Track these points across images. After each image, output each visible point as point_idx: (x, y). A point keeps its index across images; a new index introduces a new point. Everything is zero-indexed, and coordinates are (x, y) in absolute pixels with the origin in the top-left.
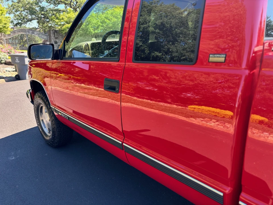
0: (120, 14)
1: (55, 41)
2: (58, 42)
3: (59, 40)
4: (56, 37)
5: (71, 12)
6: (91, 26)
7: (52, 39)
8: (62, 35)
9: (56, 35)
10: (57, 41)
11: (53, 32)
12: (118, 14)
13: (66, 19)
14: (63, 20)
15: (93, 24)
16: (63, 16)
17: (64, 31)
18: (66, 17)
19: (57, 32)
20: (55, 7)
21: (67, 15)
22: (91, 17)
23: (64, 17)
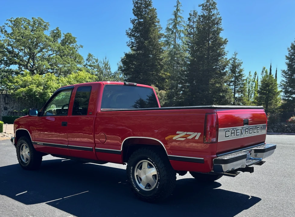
0: (85, 78)
1: (4, 107)
2: (8, 109)
3: (10, 106)
4: (6, 102)
5: (27, 75)
6: (50, 90)
7: (2, 104)
8: (14, 100)
9: (6, 100)
10: (7, 107)
11: (3, 97)
12: (84, 78)
13: (21, 83)
14: (17, 83)
15: (53, 88)
16: (17, 79)
17: (17, 96)
18: (22, 80)
19: (8, 97)
20: (6, 67)
21: (22, 78)
22: (51, 81)
23: (19, 80)
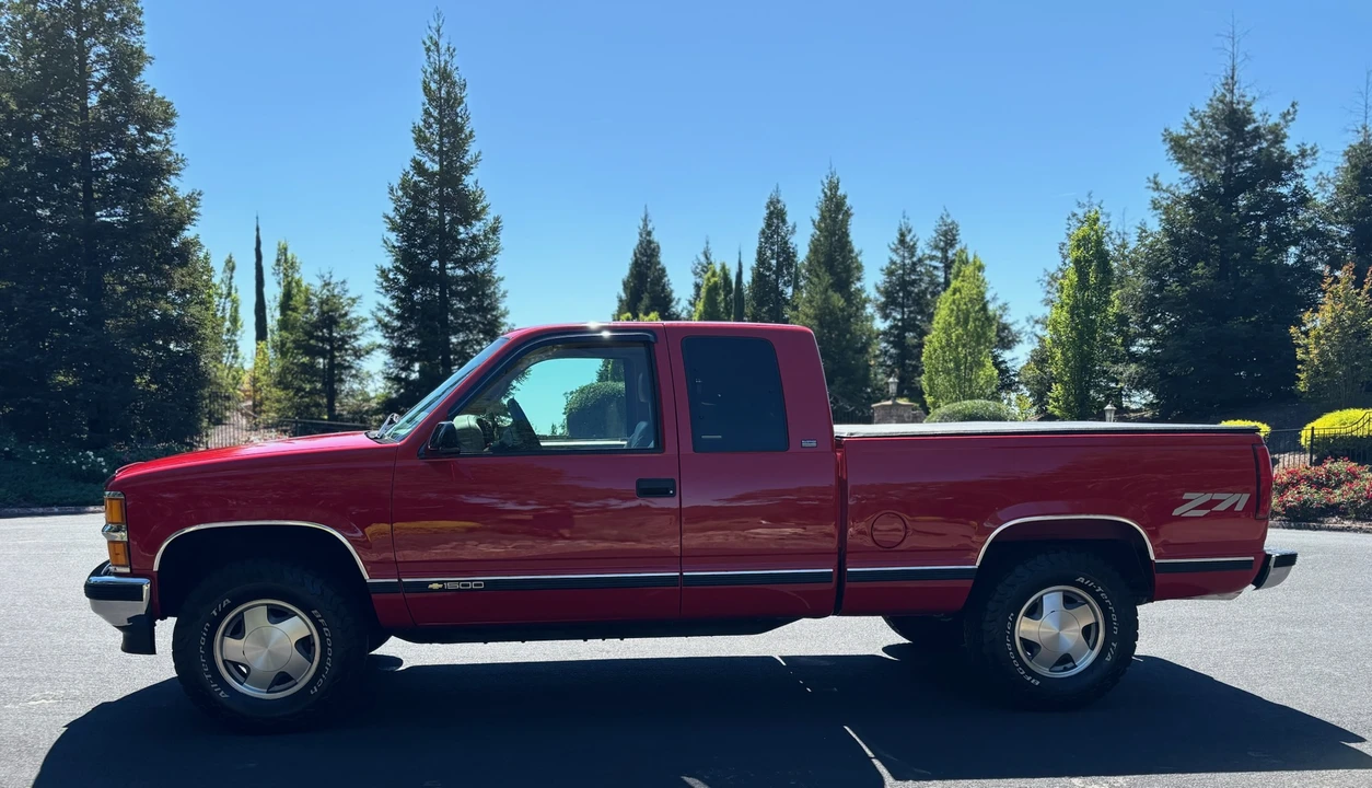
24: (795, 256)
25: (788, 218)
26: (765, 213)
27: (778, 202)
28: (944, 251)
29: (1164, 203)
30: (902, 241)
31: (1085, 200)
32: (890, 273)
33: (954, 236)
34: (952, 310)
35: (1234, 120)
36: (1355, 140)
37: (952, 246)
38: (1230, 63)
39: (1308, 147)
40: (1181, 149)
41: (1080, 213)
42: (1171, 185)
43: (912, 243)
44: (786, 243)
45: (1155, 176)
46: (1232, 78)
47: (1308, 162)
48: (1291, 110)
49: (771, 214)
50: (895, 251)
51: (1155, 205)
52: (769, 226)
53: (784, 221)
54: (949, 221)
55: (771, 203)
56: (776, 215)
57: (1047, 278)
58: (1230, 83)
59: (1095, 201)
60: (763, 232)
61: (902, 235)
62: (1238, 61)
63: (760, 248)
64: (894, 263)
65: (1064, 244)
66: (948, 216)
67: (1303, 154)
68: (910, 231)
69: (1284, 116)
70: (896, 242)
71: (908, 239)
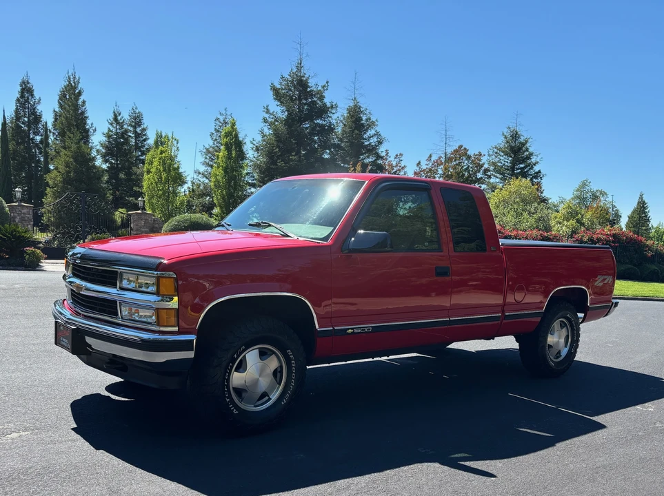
24: (41, 118)
25: (35, 93)
26: (19, 88)
27: (28, 83)
28: (135, 127)
29: (270, 120)
30: (116, 119)
31: (224, 112)
32: (109, 137)
33: (140, 120)
34: (160, 162)
35: (301, 84)
36: (352, 104)
37: (140, 126)
38: (299, 57)
39: (334, 104)
40: (278, 95)
41: (221, 118)
42: (274, 112)
43: (121, 121)
44: (34, 109)
45: (267, 106)
46: (301, 64)
47: (334, 111)
48: (326, 85)
49: (23, 91)
50: (111, 124)
51: (265, 121)
52: (22, 96)
53: (32, 95)
54: (137, 111)
55: (24, 82)
56: (26, 91)
57: (205, 150)
58: (300, 68)
59: (229, 114)
60: (18, 100)
61: (115, 115)
62: (303, 56)
63: (17, 109)
64: (112, 131)
65: (213, 134)
66: (136, 108)
67: (332, 107)
68: (120, 114)
69: (323, 87)
70: (112, 120)
71: (119, 118)
